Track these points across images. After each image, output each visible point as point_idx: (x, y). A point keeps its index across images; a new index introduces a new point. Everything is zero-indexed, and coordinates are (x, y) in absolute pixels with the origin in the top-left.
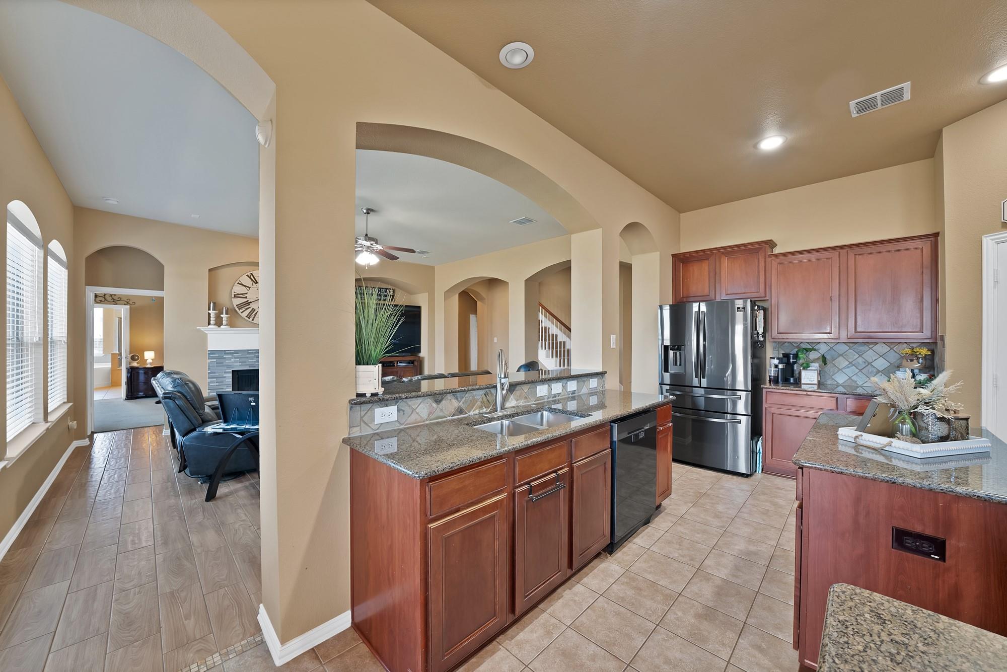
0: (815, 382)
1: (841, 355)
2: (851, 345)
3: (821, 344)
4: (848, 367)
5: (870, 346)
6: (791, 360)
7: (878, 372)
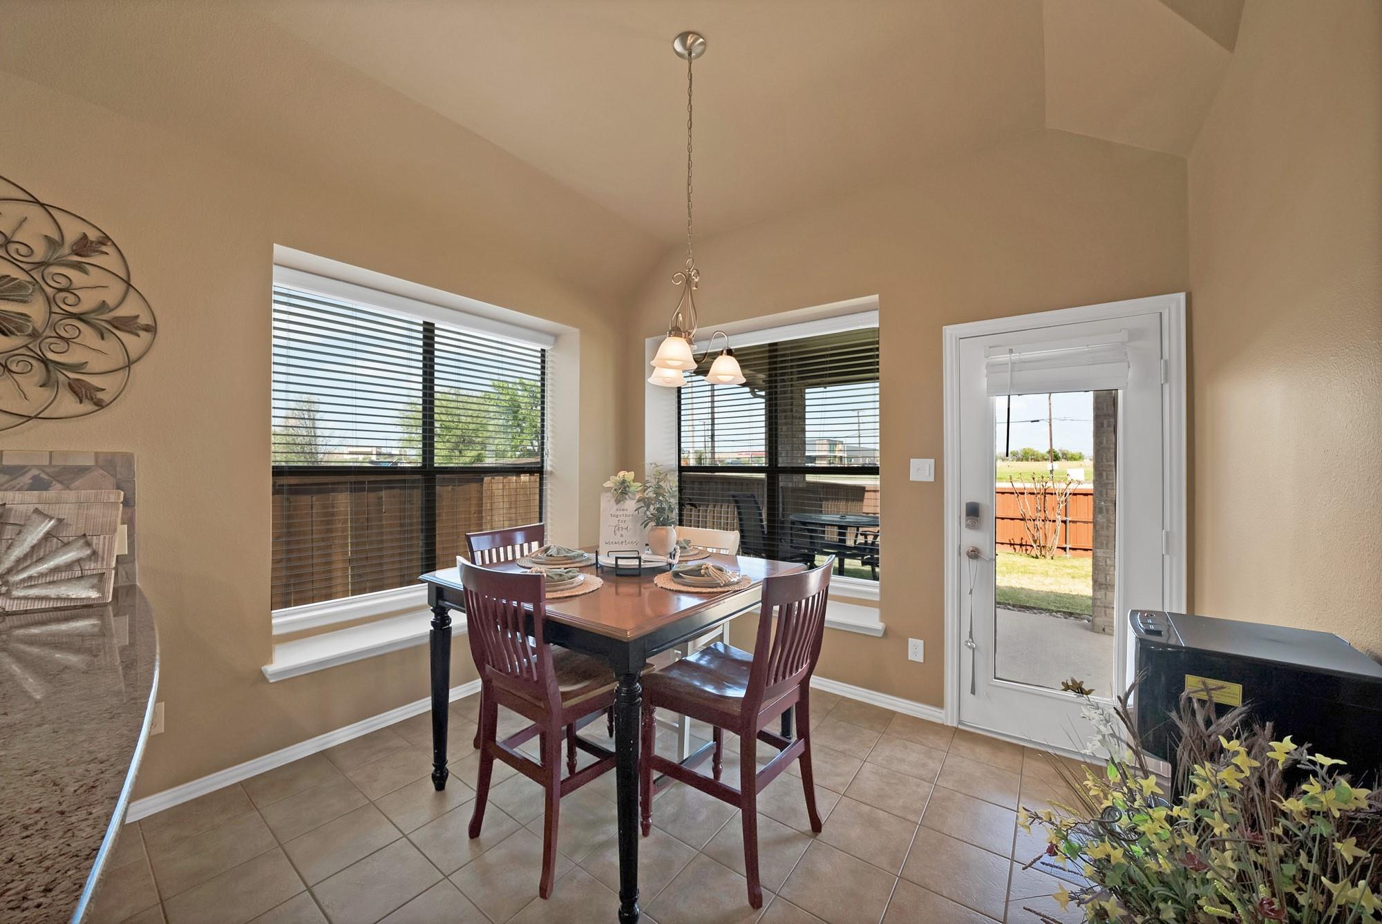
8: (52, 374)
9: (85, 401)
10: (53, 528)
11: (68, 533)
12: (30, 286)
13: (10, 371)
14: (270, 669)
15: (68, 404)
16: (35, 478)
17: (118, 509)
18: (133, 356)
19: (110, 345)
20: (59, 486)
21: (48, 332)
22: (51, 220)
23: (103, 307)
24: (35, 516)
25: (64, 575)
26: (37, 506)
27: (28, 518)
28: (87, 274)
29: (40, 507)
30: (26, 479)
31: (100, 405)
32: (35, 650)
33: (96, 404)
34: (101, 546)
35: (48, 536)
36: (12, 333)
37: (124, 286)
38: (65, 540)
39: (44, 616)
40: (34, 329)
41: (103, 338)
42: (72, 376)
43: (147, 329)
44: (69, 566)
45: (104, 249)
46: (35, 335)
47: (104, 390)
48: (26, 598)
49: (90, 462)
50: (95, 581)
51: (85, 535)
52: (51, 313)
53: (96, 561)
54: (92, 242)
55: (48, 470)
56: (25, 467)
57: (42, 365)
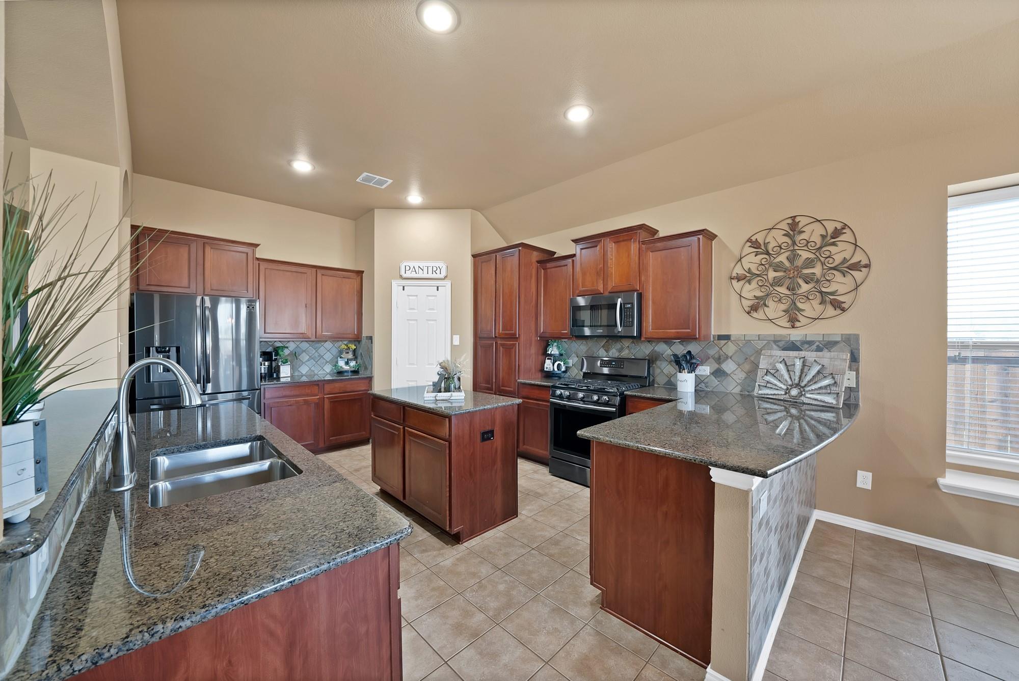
0: (289, 375)
1: (304, 351)
2: (311, 343)
3: (290, 342)
4: (309, 361)
5: (322, 344)
6: (274, 357)
7: (327, 362)
8: (824, 298)
9: (837, 309)
10: (821, 369)
11: (826, 372)
12: (816, 260)
13: (809, 299)
14: (941, 481)
15: (830, 311)
16: (818, 346)
17: (846, 363)
18: (859, 282)
19: (848, 280)
20: (826, 350)
21: (822, 279)
22: (822, 226)
23: (845, 260)
24: (815, 363)
25: (824, 391)
26: (815, 359)
27: (812, 364)
28: (837, 246)
29: (816, 359)
30: (814, 347)
31: (843, 310)
32: (813, 422)
33: (842, 310)
34: (839, 380)
35: (819, 372)
36: (810, 282)
37: (854, 246)
38: (825, 375)
39: (816, 408)
40: (817, 279)
41: (844, 276)
42: (832, 297)
43: (866, 266)
44: (826, 387)
45: (844, 231)
46: (818, 281)
47: (845, 302)
48: (810, 398)
49: (839, 339)
50: (835, 396)
51: (832, 374)
52: (823, 269)
53: (836, 387)
54: (839, 230)
55: (822, 343)
56: (814, 341)
57: (820, 294)
